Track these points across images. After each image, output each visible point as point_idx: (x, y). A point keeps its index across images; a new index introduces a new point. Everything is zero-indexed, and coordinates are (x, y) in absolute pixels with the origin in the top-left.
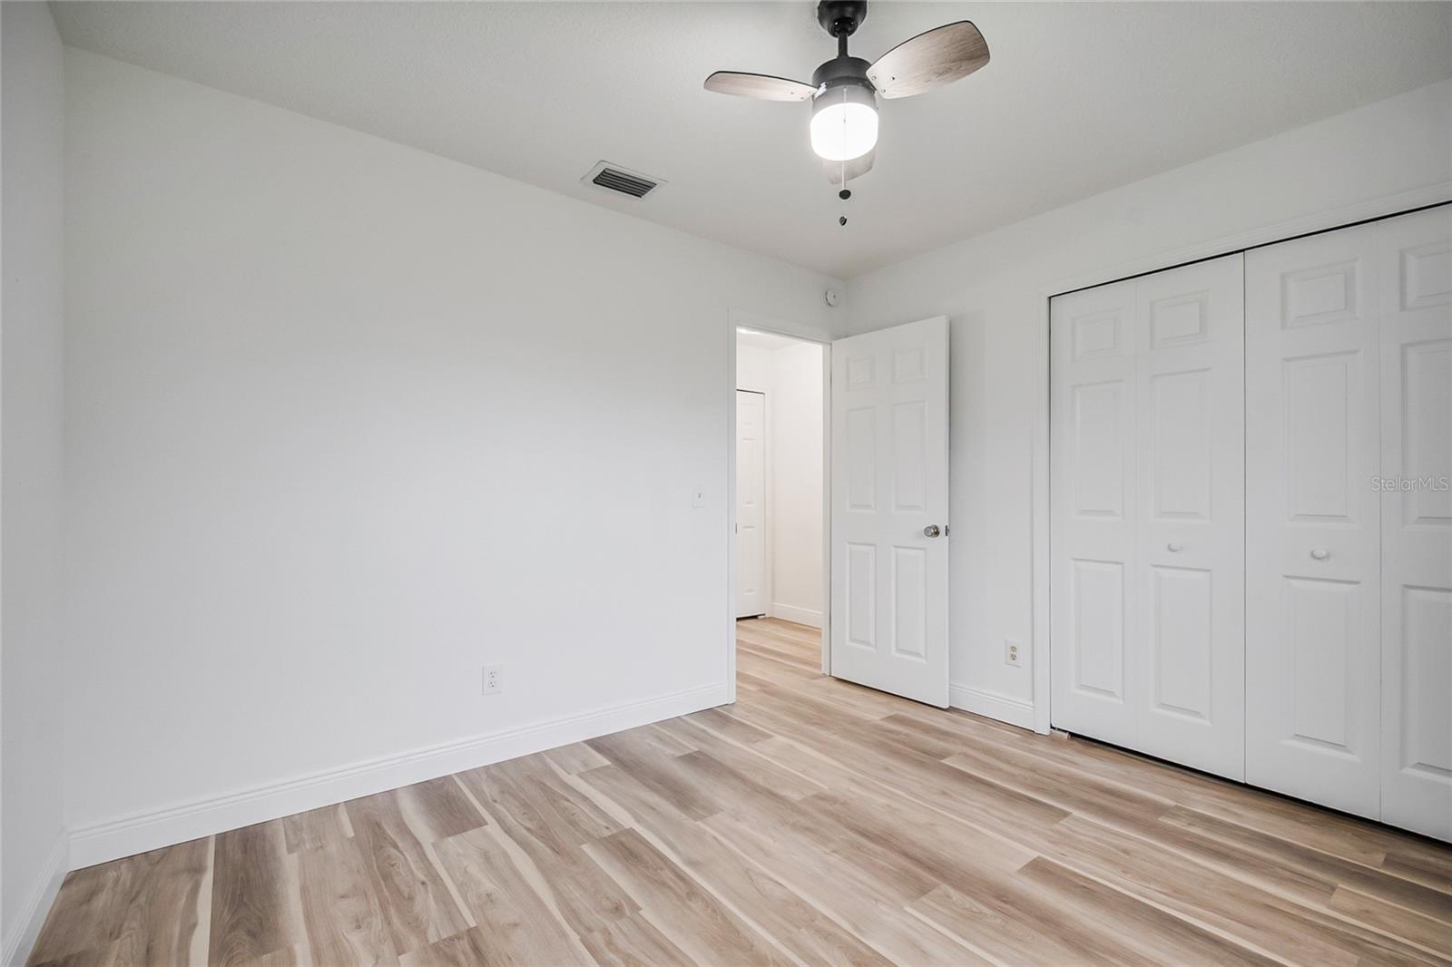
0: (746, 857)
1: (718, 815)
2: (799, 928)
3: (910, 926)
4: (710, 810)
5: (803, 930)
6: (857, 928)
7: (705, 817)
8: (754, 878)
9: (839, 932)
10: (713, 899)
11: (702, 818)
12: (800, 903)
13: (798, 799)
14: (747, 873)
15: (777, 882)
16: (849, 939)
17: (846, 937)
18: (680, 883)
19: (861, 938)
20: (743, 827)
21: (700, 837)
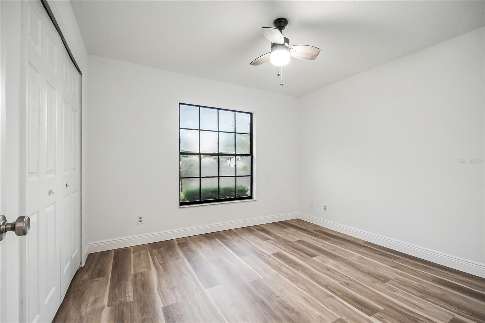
0: (312, 298)
2: (293, 276)
3: (264, 274)
5: (292, 275)
6: (278, 275)
8: (307, 290)
9: (282, 274)
10: (319, 284)
12: (293, 281)
14: (310, 292)
15: (300, 288)
16: (280, 272)
17: (281, 273)
18: (332, 290)
19: (277, 273)
20: (317, 313)
21: (335, 309)
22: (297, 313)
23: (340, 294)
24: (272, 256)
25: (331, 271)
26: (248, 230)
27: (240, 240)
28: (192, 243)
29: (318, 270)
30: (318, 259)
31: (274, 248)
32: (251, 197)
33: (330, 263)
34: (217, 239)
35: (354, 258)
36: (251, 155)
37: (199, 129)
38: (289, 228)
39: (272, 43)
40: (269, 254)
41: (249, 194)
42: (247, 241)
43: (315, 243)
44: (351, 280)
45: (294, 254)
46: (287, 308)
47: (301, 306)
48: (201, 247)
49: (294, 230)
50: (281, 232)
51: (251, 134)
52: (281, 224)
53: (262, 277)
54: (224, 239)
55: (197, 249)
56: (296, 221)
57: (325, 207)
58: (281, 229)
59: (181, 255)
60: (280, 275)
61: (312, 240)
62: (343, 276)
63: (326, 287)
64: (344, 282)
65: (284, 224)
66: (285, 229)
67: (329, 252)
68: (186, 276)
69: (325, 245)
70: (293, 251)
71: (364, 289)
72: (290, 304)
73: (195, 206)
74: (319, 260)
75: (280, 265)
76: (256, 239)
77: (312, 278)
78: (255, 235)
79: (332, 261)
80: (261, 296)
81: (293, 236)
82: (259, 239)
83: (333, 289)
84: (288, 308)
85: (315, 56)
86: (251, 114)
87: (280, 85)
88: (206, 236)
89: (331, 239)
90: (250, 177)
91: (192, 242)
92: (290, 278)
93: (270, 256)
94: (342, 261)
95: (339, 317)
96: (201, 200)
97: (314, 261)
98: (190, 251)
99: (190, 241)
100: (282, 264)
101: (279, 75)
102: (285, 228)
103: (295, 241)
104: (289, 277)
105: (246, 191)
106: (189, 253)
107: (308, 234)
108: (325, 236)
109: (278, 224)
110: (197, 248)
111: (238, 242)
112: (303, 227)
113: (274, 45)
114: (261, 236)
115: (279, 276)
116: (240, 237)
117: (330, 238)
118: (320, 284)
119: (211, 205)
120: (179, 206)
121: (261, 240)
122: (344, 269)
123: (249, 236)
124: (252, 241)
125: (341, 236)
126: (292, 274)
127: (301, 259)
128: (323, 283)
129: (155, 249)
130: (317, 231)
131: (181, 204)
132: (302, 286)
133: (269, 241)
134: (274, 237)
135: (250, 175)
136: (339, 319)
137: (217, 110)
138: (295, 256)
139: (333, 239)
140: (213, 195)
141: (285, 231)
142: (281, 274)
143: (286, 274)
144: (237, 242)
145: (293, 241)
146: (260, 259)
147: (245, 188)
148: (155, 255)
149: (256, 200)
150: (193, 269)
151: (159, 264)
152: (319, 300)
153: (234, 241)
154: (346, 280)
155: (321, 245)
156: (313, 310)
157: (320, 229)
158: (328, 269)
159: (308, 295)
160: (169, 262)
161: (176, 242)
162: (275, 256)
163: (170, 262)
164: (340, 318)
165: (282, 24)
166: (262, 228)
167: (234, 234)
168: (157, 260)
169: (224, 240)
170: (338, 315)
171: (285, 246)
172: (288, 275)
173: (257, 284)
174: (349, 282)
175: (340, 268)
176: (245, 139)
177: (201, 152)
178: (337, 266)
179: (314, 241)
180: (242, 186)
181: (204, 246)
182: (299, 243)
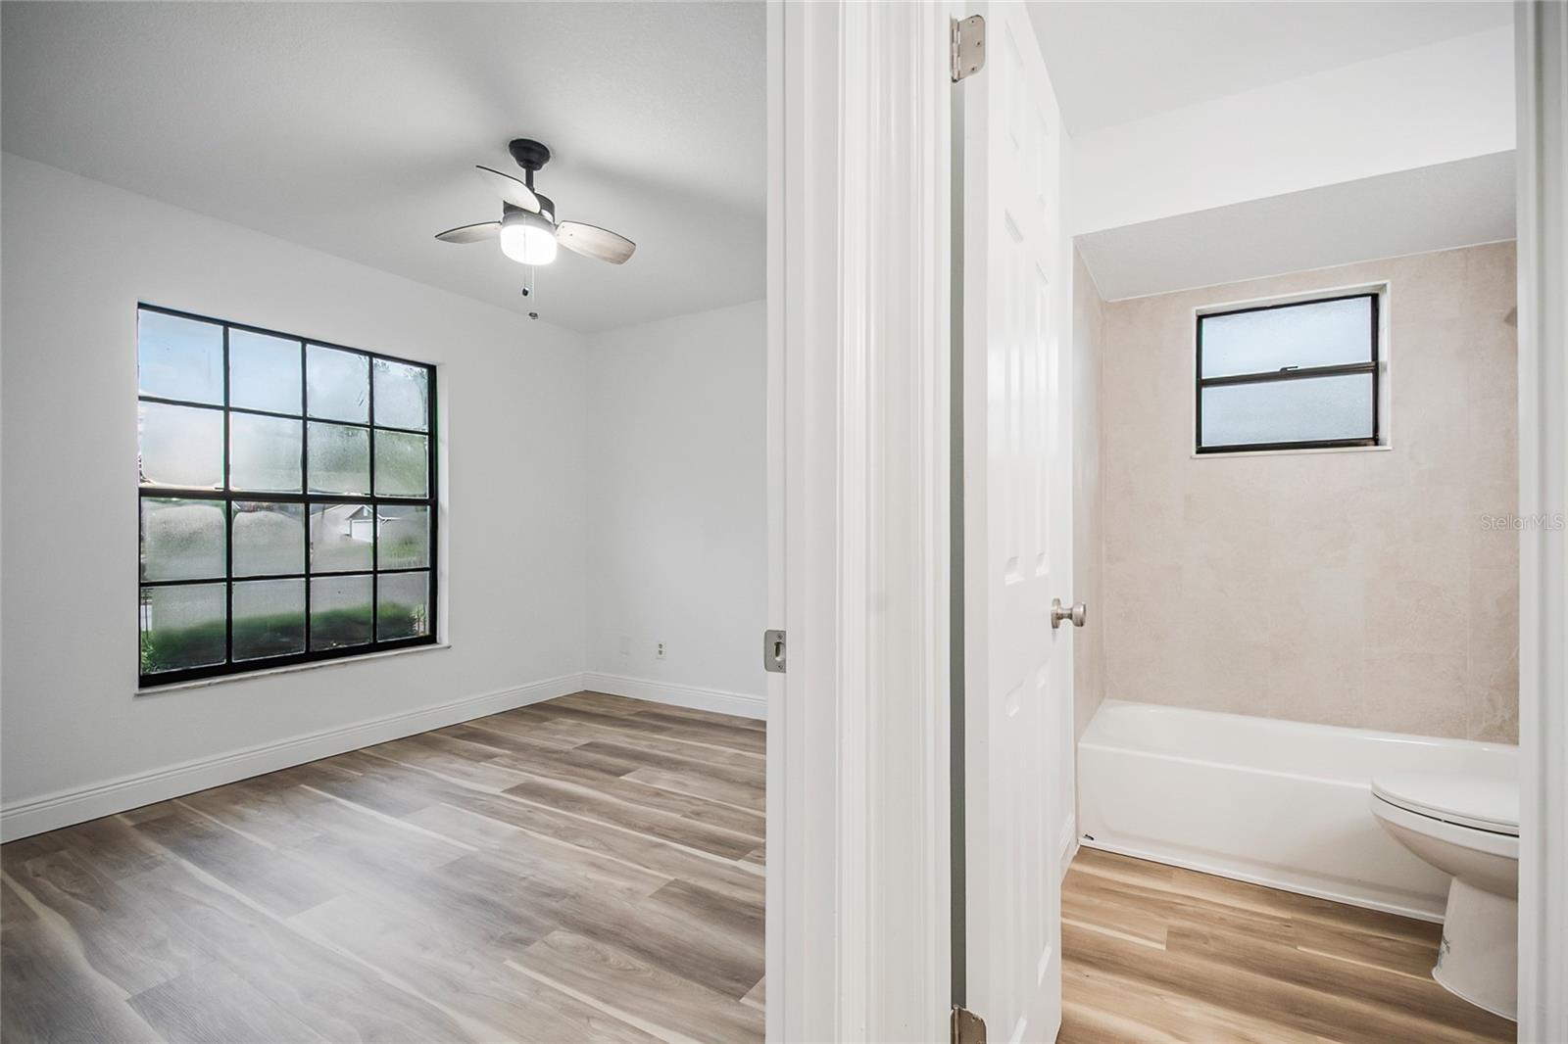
0: (613, 858)
1: (654, 891)
2: (566, 827)
3: (482, 841)
4: (667, 894)
5: (564, 826)
6: (524, 834)
7: (667, 885)
8: (602, 846)
9: (537, 829)
10: (633, 829)
11: (671, 884)
12: (565, 839)
13: (556, 932)
14: (609, 849)
15: (584, 847)
16: (529, 827)
18: (662, 833)
19: (522, 829)
20: (622, 883)
21: (664, 866)
22: (575, 897)
23: (677, 836)
24: (502, 794)
25: (662, 795)
26: (425, 742)
27: (394, 773)
28: (200, 813)
29: (631, 800)
30: (634, 778)
31: (512, 775)
32: (431, 639)
33: (664, 781)
34: (303, 786)
35: (722, 760)
36: (432, 501)
37: (222, 404)
38: (561, 719)
39: (505, 202)
40: (497, 791)
41: (422, 629)
42: (418, 773)
43: (631, 744)
44: (706, 803)
45: (572, 778)
46: (548, 895)
47: (586, 883)
48: (241, 818)
49: (571, 721)
50: (533, 732)
51: (433, 435)
52: (530, 711)
53: (474, 849)
54: (335, 780)
55: (226, 826)
56: (581, 698)
57: (661, 646)
58: (533, 724)
59: (162, 855)
60: (530, 833)
61: (622, 738)
62: (690, 800)
63: (650, 830)
64: (693, 812)
65: (541, 712)
66: (546, 723)
67: (664, 757)
68: (200, 903)
69: (654, 744)
70: (569, 773)
71: (733, 816)
72: (559, 885)
73: (209, 685)
74: (639, 779)
75: (529, 811)
76: (451, 763)
77: (616, 820)
78: (450, 752)
79: (667, 775)
80: (475, 890)
81: (567, 735)
82: (461, 760)
83: (664, 831)
84: (552, 893)
85: (623, 258)
86: (432, 370)
87: (530, 314)
88: (260, 785)
89: (671, 728)
90: (428, 572)
91: (201, 810)
92: (558, 833)
93: (498, 797)
94: (693, 770)
95: (672, 878)
96: (233, 661)
97: (623, 783)
98: (197, 836)
99: (193, 809)
100: (537, 808)
101: (525, 293)
102: (546, 719)
103: (576, 748)
104: (556, 832)
105: (412, 621)
106: (195, 843)
107: (613, 725)
108: (659, 723)
109: (523, 713)
110: (225, 823)
111: (388, 780)
112: (601, 710)
113: (511, 210)
114: (466, 751)
115: (530, 837)
116: (393, 767)
117: (670, 725)
118: (635, 827)
119: (277, 673)
120: (136, 690)
121: (470, 762)
122: (695, 787)
123: (427, 758)
124: (440, 772)
125: (698, 717)
126: (562, 823)
127: (591, 787)
128: (642, 824)
129: (29, 858)
130: (638, 714)
131: (146, 681)
132: (589, 843)
133: (495, 759)
134: (509, 749)
135: (428, 566)
136: (671, 882)
137: (299, 344)
138: (573, 782)
139: (676, 727)
140: (284, 640)
141: (545, 729)
142: (531, 830)
143: (548, 826)
144: (383, 781)
145: (568, 747)
146: (469, 810)
147: (408, 610)
148: (38, 875)
149: (449, 647)
150: (224, 881)
151: (68, 897)
152: (629, 859)
153: (376, 781)
154: (698, 805)
155: (646, 746)
156: (613, 881)
157: (647, 709)
158: (658, 794)
159: (603, 856)
160: (116, 883)
161: (129, 823)
162: (517, 795)
163: (119, 883)
164: (676, 880)
165: (534, 157)
166: (471, 730)
167: (368, 761)
168: (55, 889)
169: (334, 785)
170: (671, 875)
171: (543, 764)
172: (552, 828)
173: (460, 867)
174: (701, 808)
175: (685, 785)
176: (409, 448)
177: (233, 488)
178: (679, 783)
179: (627, 740)
180: (394, 606)
181: (256, 812)
182: (587, 750)
